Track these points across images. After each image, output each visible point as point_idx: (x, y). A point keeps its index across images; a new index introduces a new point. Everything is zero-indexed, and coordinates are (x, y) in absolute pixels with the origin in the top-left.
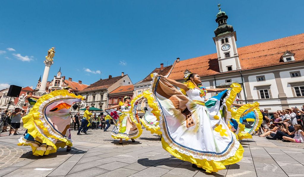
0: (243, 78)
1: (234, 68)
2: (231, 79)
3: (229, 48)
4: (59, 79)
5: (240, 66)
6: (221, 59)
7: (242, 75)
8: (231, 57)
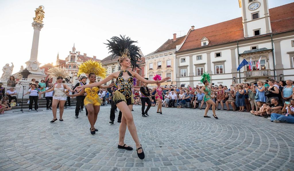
0: (273, 43)
1: (263, 32)
2: (258, 46)
3: (257, 7)
4: (74, 54)
5: (270, 29)
6: (247, 21)
7: (272, 40)
8: (260, 18)
